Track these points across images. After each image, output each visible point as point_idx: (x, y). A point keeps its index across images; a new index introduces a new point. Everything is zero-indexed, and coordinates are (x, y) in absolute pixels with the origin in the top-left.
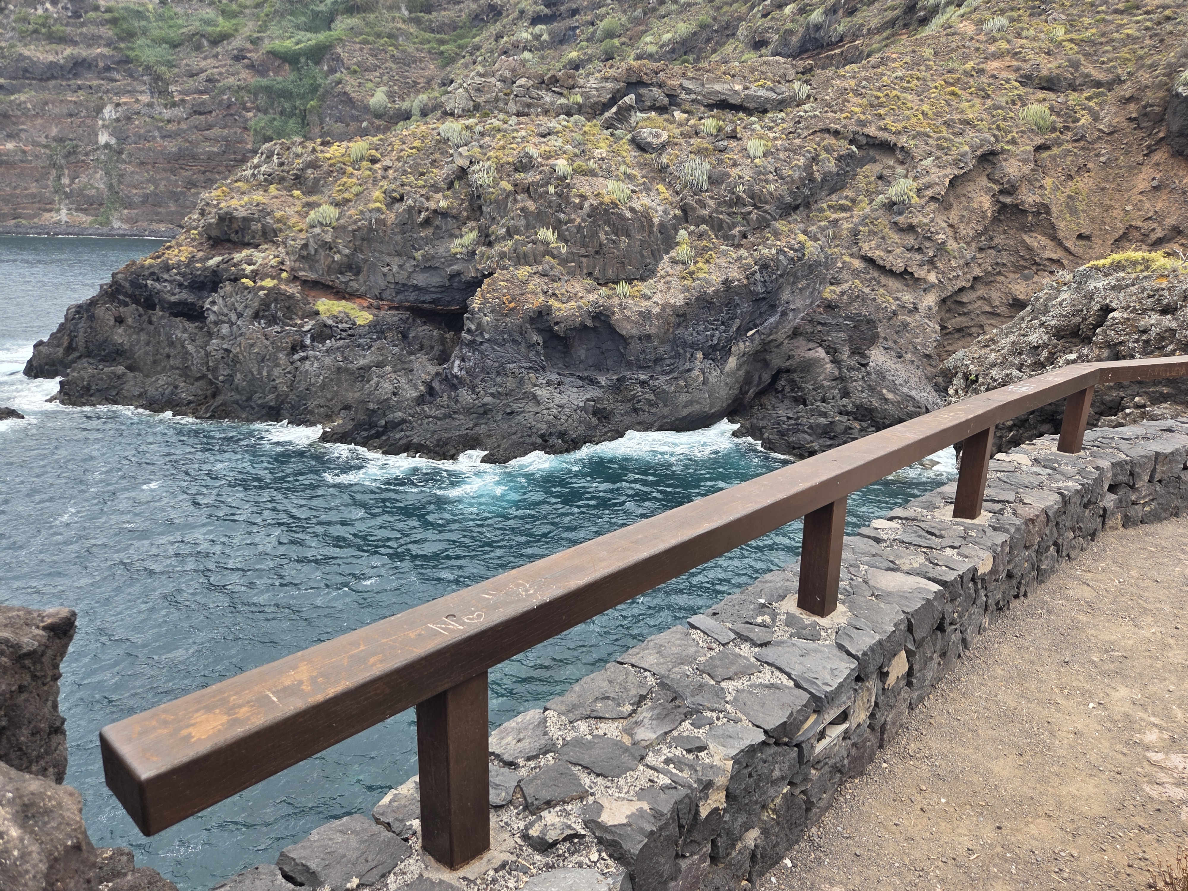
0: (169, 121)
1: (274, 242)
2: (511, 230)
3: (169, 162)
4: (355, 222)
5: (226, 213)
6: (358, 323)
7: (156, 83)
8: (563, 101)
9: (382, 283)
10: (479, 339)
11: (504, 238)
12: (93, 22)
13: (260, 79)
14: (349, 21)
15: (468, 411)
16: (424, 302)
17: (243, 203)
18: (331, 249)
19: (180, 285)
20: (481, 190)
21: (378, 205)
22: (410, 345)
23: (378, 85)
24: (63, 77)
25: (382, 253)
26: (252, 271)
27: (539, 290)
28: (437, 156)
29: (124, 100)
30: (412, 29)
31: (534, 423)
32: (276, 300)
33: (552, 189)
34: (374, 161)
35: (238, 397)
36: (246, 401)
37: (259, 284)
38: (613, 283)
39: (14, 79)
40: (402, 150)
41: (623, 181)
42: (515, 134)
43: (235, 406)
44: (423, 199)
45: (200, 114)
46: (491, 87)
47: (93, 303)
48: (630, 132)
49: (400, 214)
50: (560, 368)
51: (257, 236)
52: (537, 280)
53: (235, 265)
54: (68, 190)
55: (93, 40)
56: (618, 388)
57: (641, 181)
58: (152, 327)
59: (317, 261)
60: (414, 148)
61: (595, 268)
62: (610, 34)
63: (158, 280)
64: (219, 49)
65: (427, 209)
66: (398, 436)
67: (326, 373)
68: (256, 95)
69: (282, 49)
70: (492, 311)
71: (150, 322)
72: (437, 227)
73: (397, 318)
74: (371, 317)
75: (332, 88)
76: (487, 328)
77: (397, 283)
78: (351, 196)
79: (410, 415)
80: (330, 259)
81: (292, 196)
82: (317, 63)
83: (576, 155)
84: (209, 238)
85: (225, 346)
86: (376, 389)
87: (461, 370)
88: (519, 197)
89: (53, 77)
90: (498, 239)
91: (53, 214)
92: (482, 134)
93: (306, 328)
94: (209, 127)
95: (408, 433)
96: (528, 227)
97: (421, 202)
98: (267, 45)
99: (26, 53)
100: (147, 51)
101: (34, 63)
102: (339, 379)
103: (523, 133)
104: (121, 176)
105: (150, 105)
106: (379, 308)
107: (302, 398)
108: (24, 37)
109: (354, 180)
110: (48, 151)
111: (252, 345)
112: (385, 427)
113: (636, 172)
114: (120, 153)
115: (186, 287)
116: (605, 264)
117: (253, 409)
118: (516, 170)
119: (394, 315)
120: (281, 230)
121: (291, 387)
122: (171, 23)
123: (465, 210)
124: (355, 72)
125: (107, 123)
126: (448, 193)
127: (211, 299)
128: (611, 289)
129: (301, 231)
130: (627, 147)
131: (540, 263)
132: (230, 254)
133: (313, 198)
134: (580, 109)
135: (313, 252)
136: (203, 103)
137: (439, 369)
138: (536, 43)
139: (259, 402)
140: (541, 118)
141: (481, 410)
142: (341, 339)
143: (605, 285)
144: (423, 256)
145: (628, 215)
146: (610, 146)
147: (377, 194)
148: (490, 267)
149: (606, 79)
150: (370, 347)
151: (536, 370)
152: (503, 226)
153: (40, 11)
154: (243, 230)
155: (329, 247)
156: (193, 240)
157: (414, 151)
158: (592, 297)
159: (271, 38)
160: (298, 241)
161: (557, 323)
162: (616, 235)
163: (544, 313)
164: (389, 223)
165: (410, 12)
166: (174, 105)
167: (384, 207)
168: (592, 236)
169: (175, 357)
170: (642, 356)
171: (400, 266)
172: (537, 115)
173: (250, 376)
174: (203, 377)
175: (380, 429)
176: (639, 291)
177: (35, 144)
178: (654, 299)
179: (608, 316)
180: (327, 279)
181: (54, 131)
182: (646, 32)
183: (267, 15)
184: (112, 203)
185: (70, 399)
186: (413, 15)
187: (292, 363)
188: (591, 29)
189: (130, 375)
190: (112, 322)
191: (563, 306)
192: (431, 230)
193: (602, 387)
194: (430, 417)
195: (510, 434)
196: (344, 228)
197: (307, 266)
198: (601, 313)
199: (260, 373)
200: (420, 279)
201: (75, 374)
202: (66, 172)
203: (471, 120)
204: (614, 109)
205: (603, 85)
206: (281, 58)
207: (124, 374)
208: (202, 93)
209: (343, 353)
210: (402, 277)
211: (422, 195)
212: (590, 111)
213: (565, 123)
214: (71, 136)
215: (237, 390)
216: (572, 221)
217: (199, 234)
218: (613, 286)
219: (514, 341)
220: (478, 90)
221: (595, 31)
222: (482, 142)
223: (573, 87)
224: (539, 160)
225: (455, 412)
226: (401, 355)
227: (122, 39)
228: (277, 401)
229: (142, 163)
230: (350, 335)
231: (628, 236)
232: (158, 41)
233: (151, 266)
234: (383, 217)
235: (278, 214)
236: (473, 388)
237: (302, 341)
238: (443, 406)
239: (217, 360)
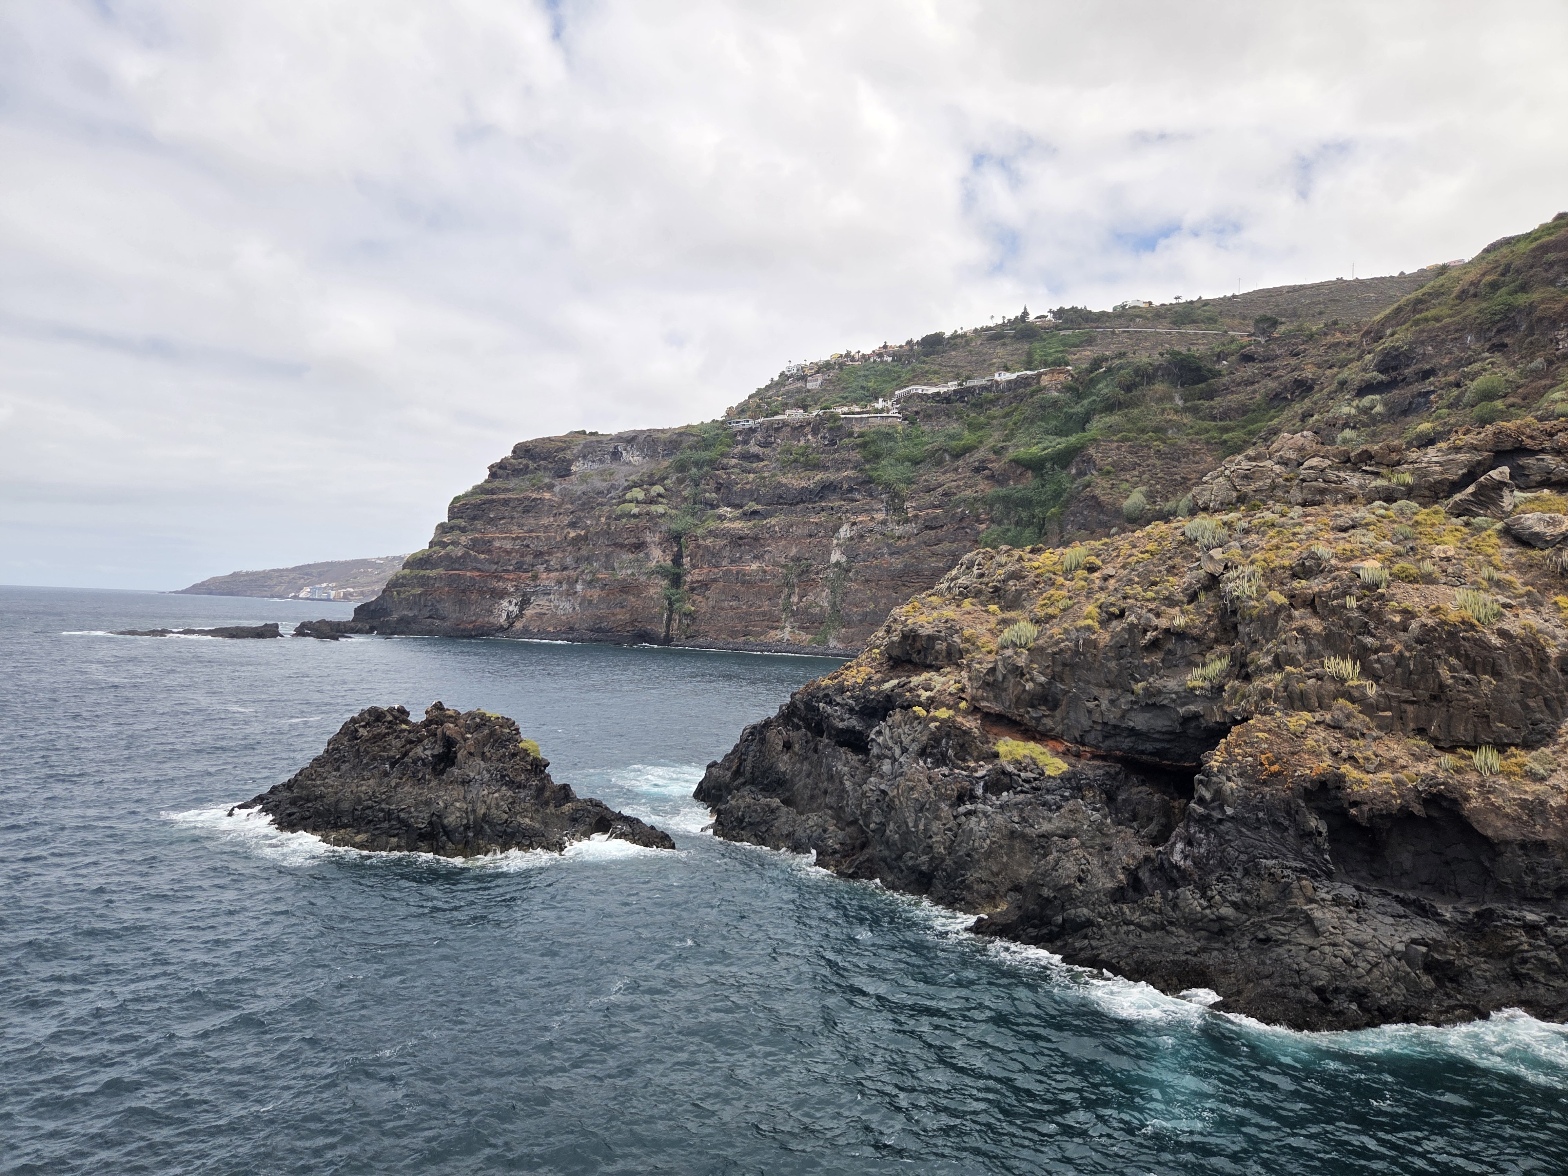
0: (899, 538)
1: (958, 665)
2: (1282, 659)
3: (893, 580)
4: (1057, 643)
5: (911, 631)
6: (1047, 773)
7: (893, 500)
8: (1380, 482)
9: (1086, 723)
10: (1217, 815)
11: (1269, 670)
12: (847, 448)
13: (999, 489)
14: (1107, 419)
15: (1193, 924)
16: (1143, 752)
17: (931, 620)
18: (1022, 675)
19: (851, 710)
20: (1238, 603)
21: (1089, 622)
22: (1117, 811)
23: (1135, 485)
24: (810, 501)
25: (1089, 682)
26: (928, 698)
27: (1323, 748)
28: (1178, 560)
29: (860, 518)
30: (1187, 419)
31: (1307, 965)
32: (948, 735)
33: (1351, 602)
34: (1092, 569)
35: (886, 853)
36: (896, 860)
37: (932, 714)
38: (1467, 748)
39: (770, 505)
40: (1130, 556)
41: (1486, 591)
42: (1297, 529)
43: (882, 864)
44: (1151, 616)
45: (932, 528)
46: (1262, 473)
47: (767, 724)
48: (1501, 519)
49: (1118, 633)
50: (1363, 879)
51: (941, 658)
52: (1321, 733)
53: (911, 690)
54: (795, 608)
55: (841, 465)
56: (1478, 930)
57: (1522, 590)
58: (816, 756)
59: (1005, 690)
60: (1147, 551)
61: (1430, 722)
62: (1488, 395)
63: (830, 703)
64: (960, 463)
65: (1156, 628)
66: (1077, 945)
67: (995, 836)
68: (991, 506)
69: (1027, 457)
70: (1240, 775)
71: (816, 751)
72: (1170, 652)
73: (1101, 772)
74: (1065, 767)
75: (1079, 493)
76: (1230, 800)
77: (1105, 724)
78: (1057, 612)
79: (1100, 915)
80: (1020, 688)
81: (987, 611)
82: (1065, 467)
83: (1399, 555)
84: (890, 658)
85: (882, 787)
86: (1054, 869)
87: (1185, 858)
88: (1296, 613)
89: (802, 501)
90: (1261, 671)
91: (778, 632)
92: (1246, 532)
93: (980, 773)
94: (939, 541)
95: (1094, 943)
96: (1310, 654)
97: (1149, 619)
98: (1011, 453)
99: (784, 481)
100: (890, 470)
101: (788, 489)
102: (1011, 848)
103: (1310, 527)
104: (845, 594)
105: (884, 523)
106: (1078, 755)
107: (962, 865)
108: (785, 466)
109: (1064, 593)
110: (785, 571)
111: (912, 789)
112: (1062, 926)
113: (1512, 577)
114: (849, 571)
115: (857, 712)
116: (1450, 717)
117: (902, 871)
118: (1295, 576)
119: (1099, 767)
120: (968, 651)
121: (950, 850)
122: (917, 441)
123: (1213, 629)
124: (1109, 472)
125: (841, 542)
126: (1190, 607)
127: (877, 728)
128: (1463, 757)
129: (990, 652)
130: (1494, 540)
131: (1329, 708)
132: (908, 677)
133: (1012, 614)
134: (1410, 492)
135: (1000, 678)
136: (935, 518)
137: (1151, 851)
138: (1364, 418)
139: (910, 863)
140: (1342, 506)
141: (1215, 927)
142: (1022, 792)
143: (1452, 750)
144: (1146, 689)
145: (1495, 641)
146: (1464, 540)
147: (1090, 608)
148: (1244, 710)
149: (1458, 449)
150: (1059, 808)
151: (1315, 876)
152: (1268, 652)
153: (802, 443)
154: (925, 649)
155: (1019, 672)
156: (874, 660)
157: (1146, 556)
158: (1424, 768)
159: (1017, 446)
160: (985, 665)
161: (1355, 804)
162: (1473, 671)
163: (1330, 785)
164: (1102, 645)
165: (1186, 401)
166: (907, 521)
167: (1096, 625)
168: (1424, 672)
169: (832, 794)
170: (1528, 879)
171: (1112, 702)
172: (1336, 503)
173: (904, 828)
174: (855, 822)
175: (1055, 929)
176: (1521, 765)
177: (776, 564)
178: (1552, 781)
179: (1455, 801)
180: (1014, 713)
181: (794, 551)
182: (1552, 386)
183: (1015, 424)
184: (832, 621)
185: (723, 830)
186: (1189, 404)
187: (955, 817)
188: (1455, 392)
189: (784, 809)
190: (780, 748)
191: (1366, 778)
192: (1161, 655)
193: (1444, 923)
194: (1131, 923)
195: (1260, 976)
196: (1041, 650)
197: (991, 695)
198: (1440, 794)
199: (916, 826)
200: (1140, 721)
201: (733, 802)
202: (797, 590)
203: (1232, 514)
204: (1471, 489)
205: (1450, 457)
206: (1024, 466)
207: (778, 808)
208: (936, 507)
209: (1022, 810)
210: (1112, 717)
211: (1150, 611)
212: (1427, 493)
213: (1382, 512)
214: (807, 556)
215: (887, 843)
216: (1388, 648)
217: (881, 654)
218: (1467, 753)
219: (1276, 824)
220: (1246, 477)
221: (1463, 394)
222: (1245, 541)
223: (1399, 463)
224: (1333, 562)
225: (1171, 923)
226: (1102, 823)
227: (868, 461)
228: (930, 865)
229: (867, 581)
230: (1033, 788)
231: (1496, 673)
232: (900, 460)
233: (827, 687)
234: (1093, 637)
235: (967, 632)
236: (1203, 889)
237: (972, 790)
238: (1152, 910)
239: (871, 803)
